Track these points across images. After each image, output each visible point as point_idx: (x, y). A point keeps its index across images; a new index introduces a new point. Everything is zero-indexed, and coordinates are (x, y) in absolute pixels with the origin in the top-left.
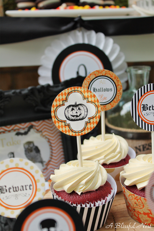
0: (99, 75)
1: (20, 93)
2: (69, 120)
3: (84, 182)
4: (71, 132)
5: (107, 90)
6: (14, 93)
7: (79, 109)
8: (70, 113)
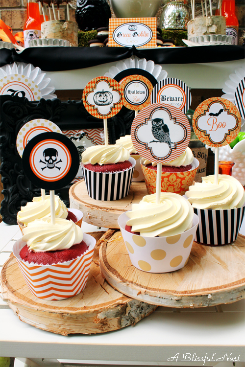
0: (134, 79)
1: (74, 102)
2: (97, 104)
3: (104, 155)
4: (98, 115)
5: (141, 93)
6: (69, 102)
7: (106, 95)
8: (98, 99)
